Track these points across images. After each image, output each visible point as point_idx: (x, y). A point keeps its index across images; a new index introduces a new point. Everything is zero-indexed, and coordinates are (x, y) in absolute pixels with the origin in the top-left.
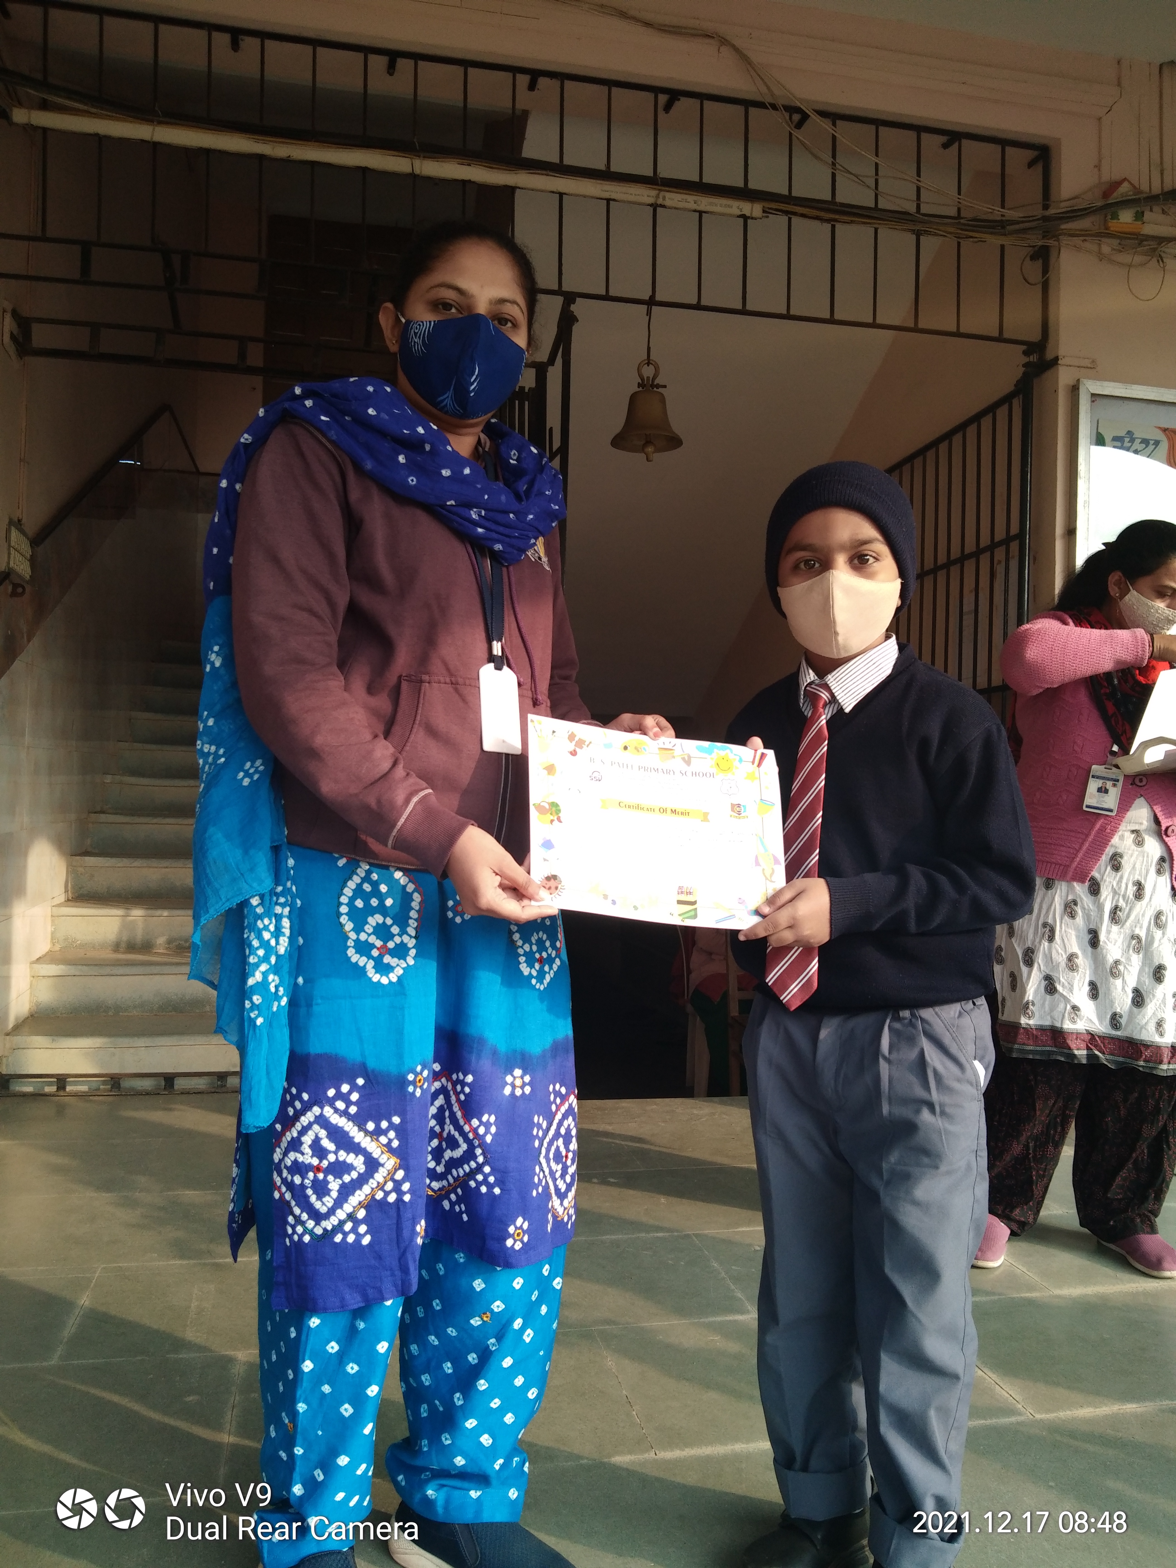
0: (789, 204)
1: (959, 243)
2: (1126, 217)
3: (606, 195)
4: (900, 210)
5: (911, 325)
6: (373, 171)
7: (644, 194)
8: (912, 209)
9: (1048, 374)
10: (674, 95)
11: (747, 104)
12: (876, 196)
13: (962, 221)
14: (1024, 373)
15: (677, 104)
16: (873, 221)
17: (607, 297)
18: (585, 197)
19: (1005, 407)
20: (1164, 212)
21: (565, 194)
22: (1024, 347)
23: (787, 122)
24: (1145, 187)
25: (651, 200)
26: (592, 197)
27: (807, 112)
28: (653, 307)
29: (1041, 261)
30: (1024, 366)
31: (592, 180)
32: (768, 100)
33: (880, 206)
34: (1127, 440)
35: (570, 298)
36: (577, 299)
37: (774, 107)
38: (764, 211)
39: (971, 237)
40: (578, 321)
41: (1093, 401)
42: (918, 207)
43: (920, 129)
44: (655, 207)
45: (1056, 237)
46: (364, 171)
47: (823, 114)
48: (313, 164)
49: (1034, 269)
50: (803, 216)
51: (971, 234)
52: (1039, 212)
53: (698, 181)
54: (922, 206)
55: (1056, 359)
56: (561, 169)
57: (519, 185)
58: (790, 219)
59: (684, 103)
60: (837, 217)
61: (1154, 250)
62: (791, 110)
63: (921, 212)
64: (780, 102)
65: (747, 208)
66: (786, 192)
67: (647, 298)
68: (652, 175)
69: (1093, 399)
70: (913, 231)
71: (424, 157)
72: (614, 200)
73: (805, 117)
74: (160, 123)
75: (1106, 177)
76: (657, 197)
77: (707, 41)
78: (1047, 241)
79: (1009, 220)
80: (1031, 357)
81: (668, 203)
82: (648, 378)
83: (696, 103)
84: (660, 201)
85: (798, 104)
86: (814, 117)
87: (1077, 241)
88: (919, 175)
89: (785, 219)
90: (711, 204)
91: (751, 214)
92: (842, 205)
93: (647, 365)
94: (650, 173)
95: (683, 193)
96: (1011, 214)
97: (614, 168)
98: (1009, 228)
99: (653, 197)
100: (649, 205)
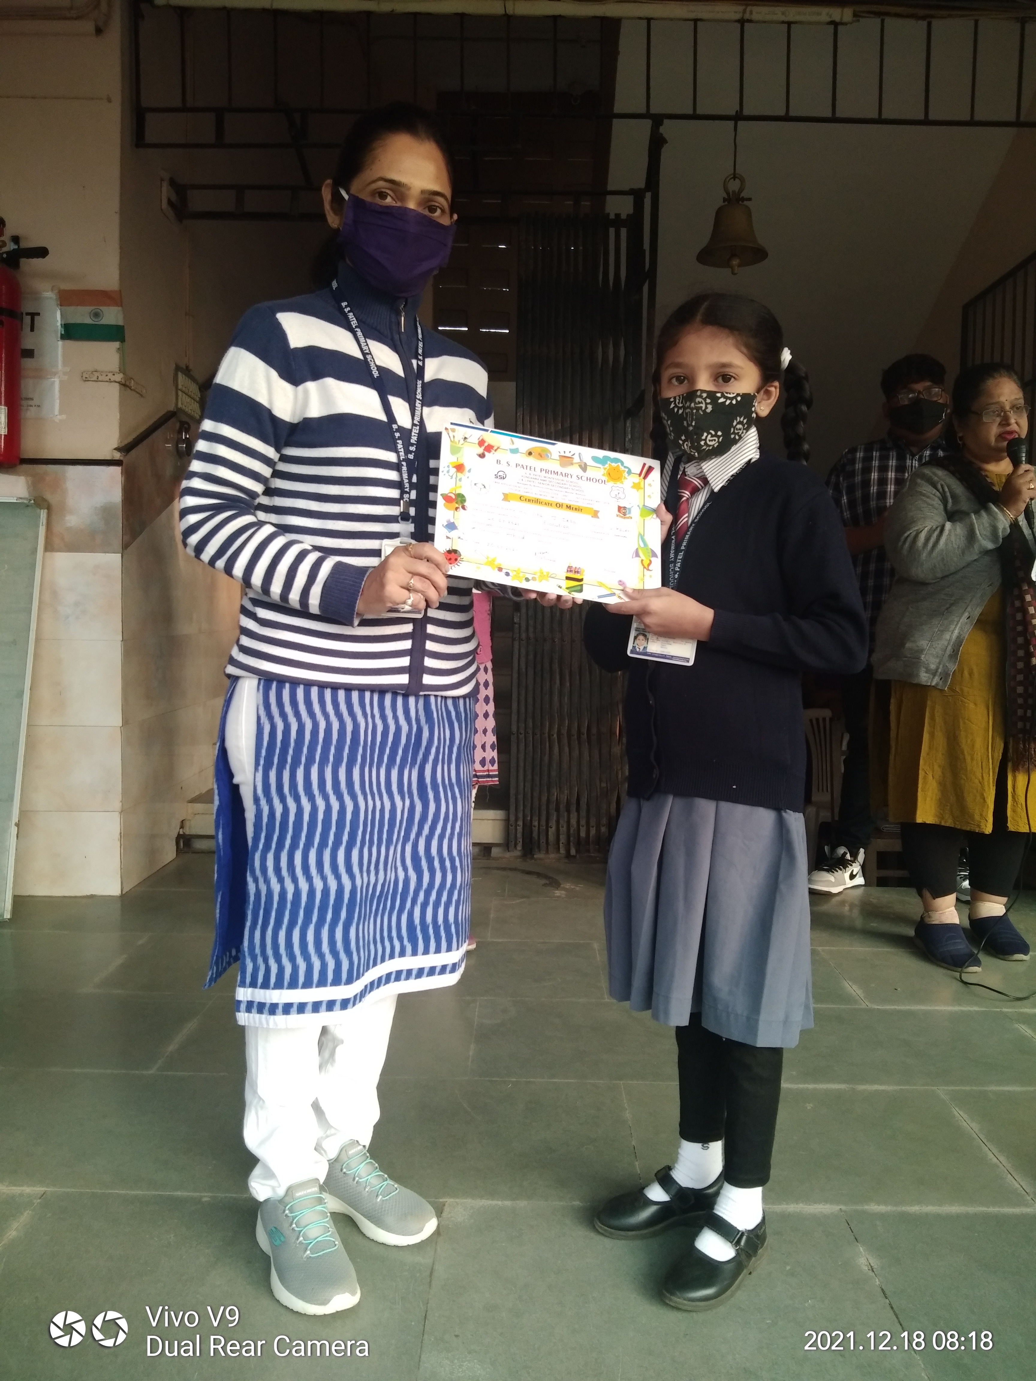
0: (881, 6)
3: (692, 16)
5: (1014, 119)
6: (469, 15)
7: (730, 11)
17: (694, 117)
18: (671, 19)
21: (653, 19)
25: (738, 16)
26: (679, 19)
28: (740, 123)
31: (678, 3)
35: (657, 120)
36: (664, 120)
38: (855, 15)
40: (666, 142)
44: (742, 22)
46: (463, 16)
48: (415, 15)
50: (896, 16)
57: (608, 15)
58: (883, 21)
60: (931, 14)
65: (836, 13)
67: (734, 113)
70: (1017, 19)
72: (701, 20)
76: (744, 12)
81: (755, 17)
82: (734, 192)
84: (747, 16)
89: (878, 21)
90: (799, 13)
91: (841, 19)
93: (733, 179)
95: (773, 5)
99: (740, 12)
100: (735, 21)
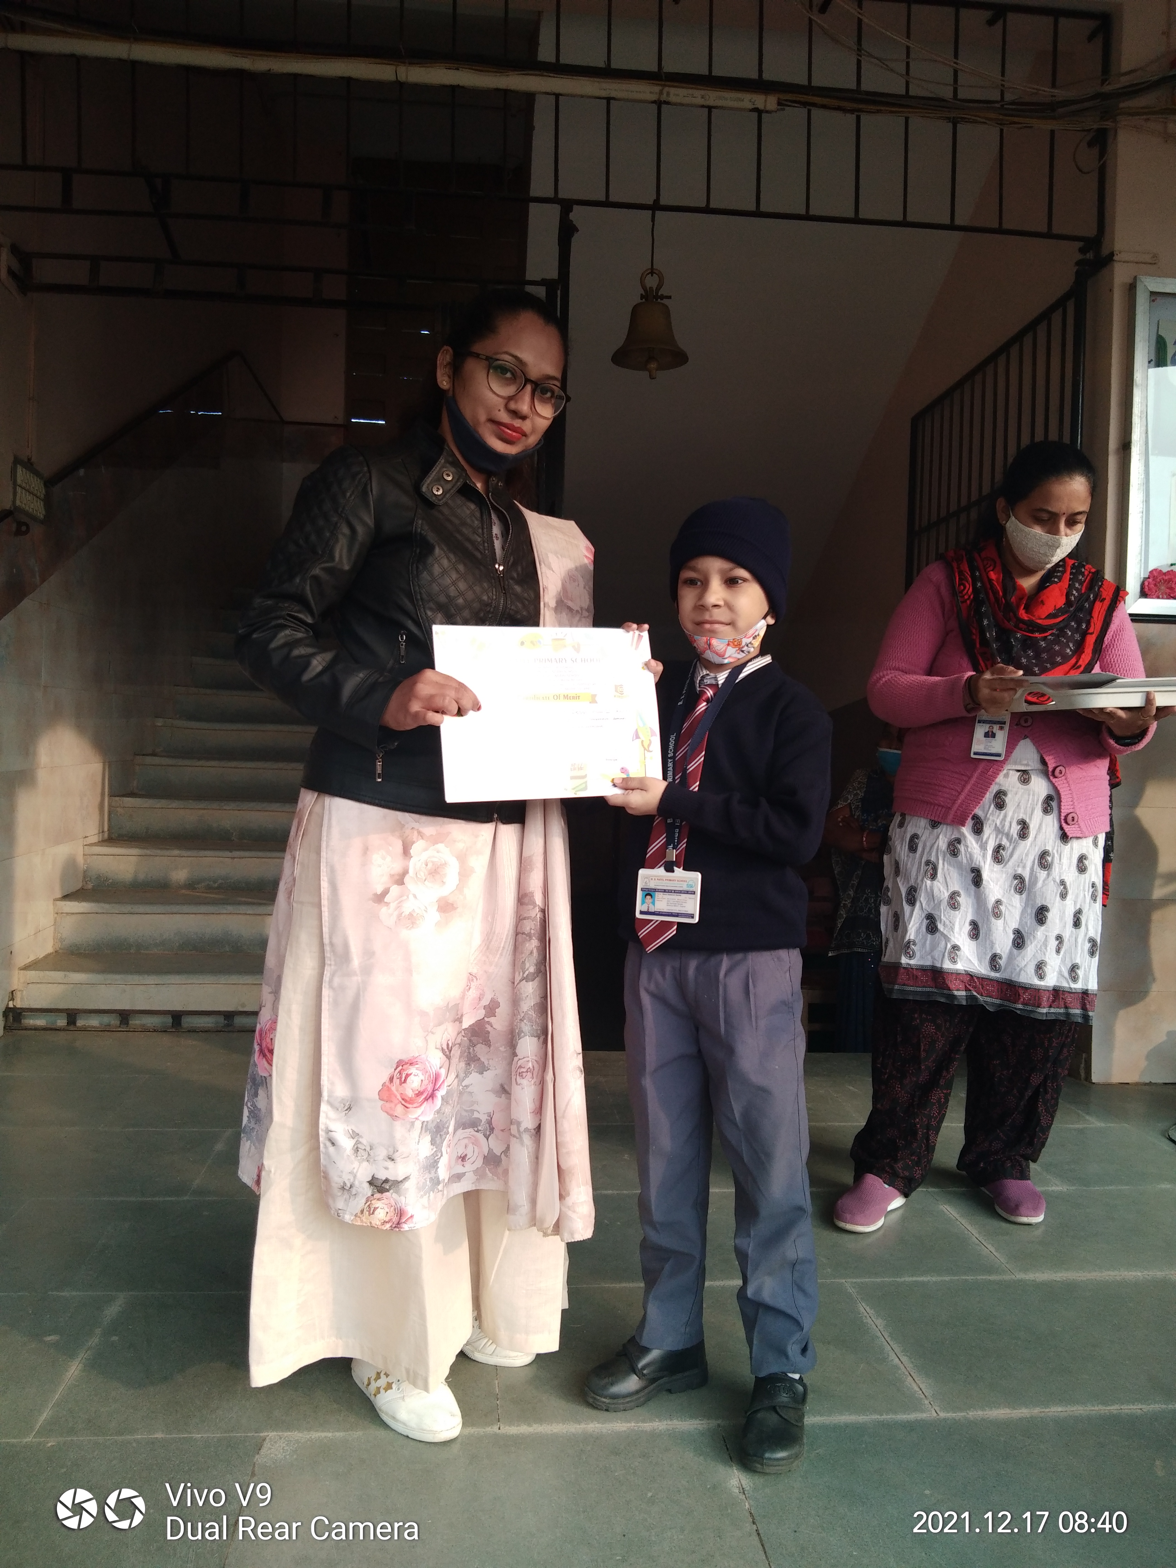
0: (808, 95)
1: (1002, 130)
3: (606, 94)
4: (934, 96)
5: (947, 222)
6: (357, 80)
7: (646, 91)
8: (947, 93)
9: (1104, 272)
12: (907, 81)
13: (1005, 105)
14: (1077, 272)
16: (901, 110)
17: (607, 204)
18: (582, 96)
19: (1060, 311)
21: (561, 95)
22: (1081, 244)
25: (654, 97)
26: (591, 97)
28: (657, 212)
29: (1097, 147)
30: (1078, 263)
31: (591, 79)
33: (911, 93)
35: (567, 206)
36: (575, 207)
38: (779, 104)
39: (1015, 123)
40: (577, 230)
41: (1153, 301)
42: (955, 91)
43: (958, 4)
44: (659, 104)
45: (1114, 118)
46: (348, 81)
48: (296, 76)
49: (1089, 156)
50: (824, 107)
51: (1016, 119)
52: (1096, 89)
53: (707, 74)
54: (959, 89)
55: (1112, 254)
56: (558, 69)
58: (809, 112)
60: (861, 106)
63: (959, 97)
65: (759, 100)
66: (806, 83)
67: (651, 203)
68: (656, 70)
69: (1152, 298)
70: (949, 118)
71: (409, 64)
72: (614, 99)
74: (137, 40)
75: (1174, 45)
76: (661, 93)
78: (1105, 123)
79: (1058, 102)
80: (1088, 254)
81: (673, 99)
82: (651, 288)
84: (664, 97)
87: (1137, 120)
88: (956, 56)
89: (804, 111)
90: (721, 98)
91: (765, 107)
92: (868, 93)
93: (650, 275)
94: (654, 68)
95: (692, 88)
96: (1061, 94)
97: (614, 66)
98: (1060, 110)
99: (656, 93)
100: (654, 102)
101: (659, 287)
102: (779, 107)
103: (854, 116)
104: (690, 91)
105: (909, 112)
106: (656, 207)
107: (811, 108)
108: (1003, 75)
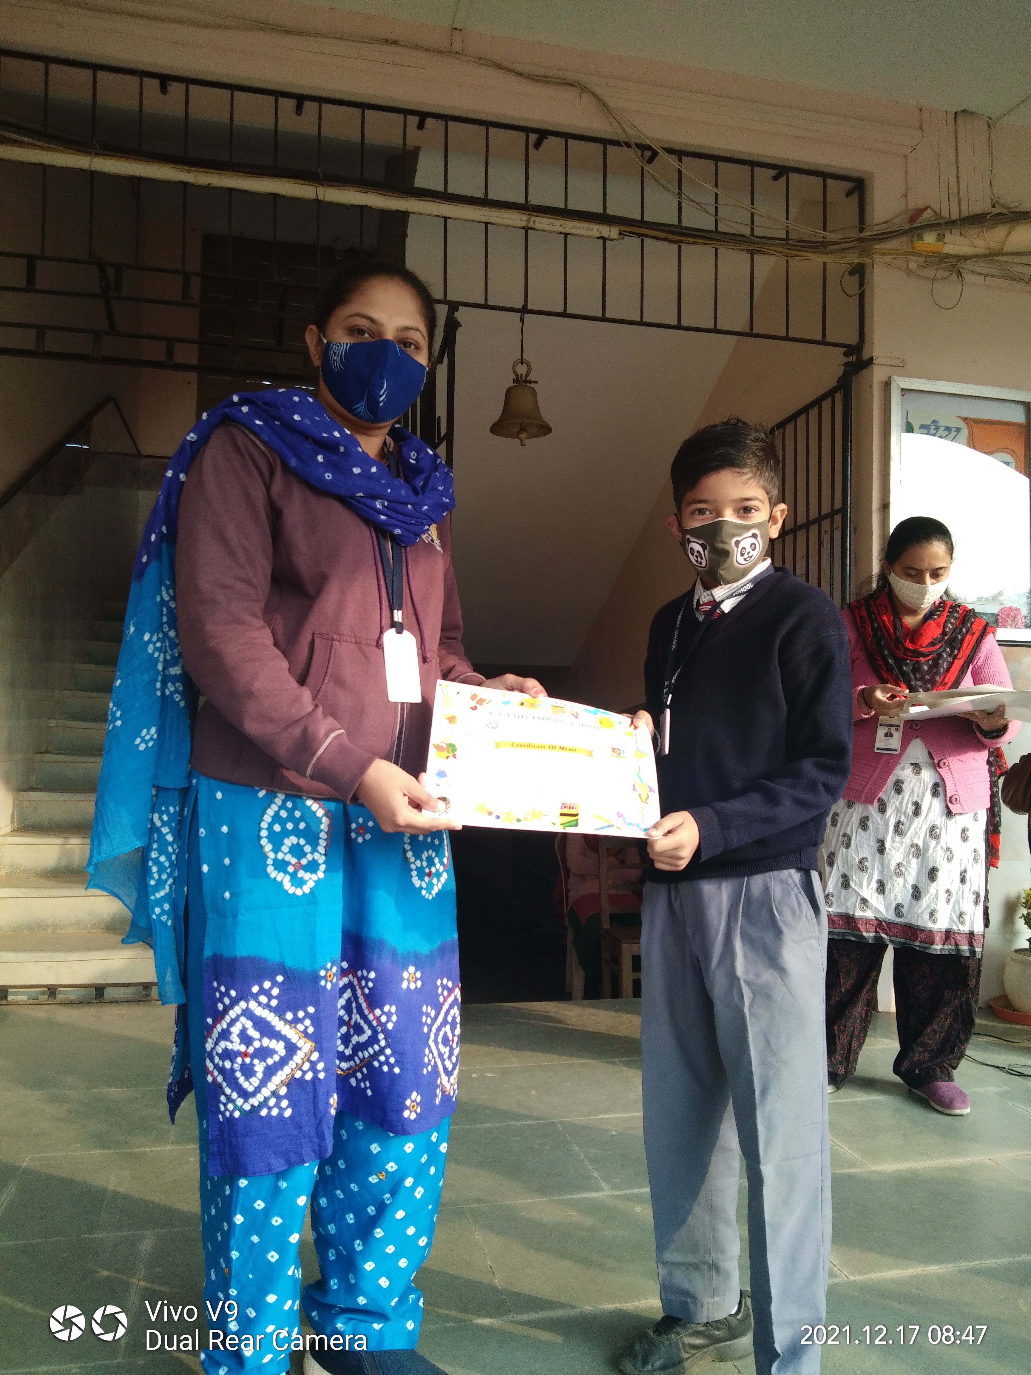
0: (642, 228)
2: (930, 238)
3: (484, 219)
4: (736, 232)
5: (747, 330)
6: (283, 197)
7: (517, 219)
8: (746, 231)
9: (865, 372)
10: (543, 134)
11: (605, 142)
12: (716, 221)
13: (790, 242)
14: (844, 372)
15: (545, 141)
16: (713, 242)
17: (485, 306)
18: (466, 220)
19: (830, 400)
20: (961, 234)
21: (449, 218)
23: (638, 157)
24: (945, 214)
25: (523, 224)
26: (472, 221)
27: (656, 148)
28: (526, 315)
29: (858, 275)
30: (844, 365)
31: (473, 206)
32: (622, 138)
33: (720, 230)
34: (933, 428)
35: (454, 306)
36: (460, 307)
37: (628, 145)
38: (620, 234)
39: (797, 256)
40: (461, 326)
41: (903, 395)
42: (752, 229)
43: (753, 164)
44: (527, 229)
45: (870, 255)
46: (275, 196)
47: (670, 151)
48: (230, 190)
49: (852, 283)
50: (653, 237)
51: (798, 253)
52: (855, 234)
53: (563, 207)
54: (755, 228)
55: (871, 359)
56: (445, 197)
57: (409, 210)
58: (642, 241)
59: (551, 142)
60: (682, 238)
61: (954, 266)
62: (643, 147)
63: (755, 234)
64: (633, 141)
65: (605, 231)
66: (639, 218)
67: (520, 307)
68: (524, 203)
69: (903, 393)
70: (748, 251)
71: (327, 186)
72: (491, 223)
73: (655, 154)
74: (98, 154)
75: (912, 205)
76: (529, 221)
77: (571, 88)
78: (863, 259)
79: (829, 242)
80: (851, 358)
81: (537, 226)
82: (521, 375)
83: (560, 141)
84: (531, 225)
85: (649, 143)
86: (662, 154)
87: (888, 259)
88: (752, 203)
89: (638, 240)
90: (575, 227)
91: (609, 236)
92: (688, 228)
93: (520, 364)
94: (522, 200)
95: (551, 218)
96: (831, 236)
97: (491, 196)
98: (830, 248)
99: (524, 221)
100: (521, 228)
101: (528, 373)
102: (620, 236)
103: (676, 246)
104: (552, 221)
105: (719, 245)
106: (524, 310)
107: (643, 238)
108: (787, 219)
